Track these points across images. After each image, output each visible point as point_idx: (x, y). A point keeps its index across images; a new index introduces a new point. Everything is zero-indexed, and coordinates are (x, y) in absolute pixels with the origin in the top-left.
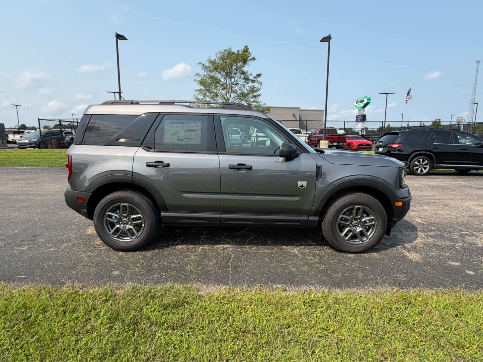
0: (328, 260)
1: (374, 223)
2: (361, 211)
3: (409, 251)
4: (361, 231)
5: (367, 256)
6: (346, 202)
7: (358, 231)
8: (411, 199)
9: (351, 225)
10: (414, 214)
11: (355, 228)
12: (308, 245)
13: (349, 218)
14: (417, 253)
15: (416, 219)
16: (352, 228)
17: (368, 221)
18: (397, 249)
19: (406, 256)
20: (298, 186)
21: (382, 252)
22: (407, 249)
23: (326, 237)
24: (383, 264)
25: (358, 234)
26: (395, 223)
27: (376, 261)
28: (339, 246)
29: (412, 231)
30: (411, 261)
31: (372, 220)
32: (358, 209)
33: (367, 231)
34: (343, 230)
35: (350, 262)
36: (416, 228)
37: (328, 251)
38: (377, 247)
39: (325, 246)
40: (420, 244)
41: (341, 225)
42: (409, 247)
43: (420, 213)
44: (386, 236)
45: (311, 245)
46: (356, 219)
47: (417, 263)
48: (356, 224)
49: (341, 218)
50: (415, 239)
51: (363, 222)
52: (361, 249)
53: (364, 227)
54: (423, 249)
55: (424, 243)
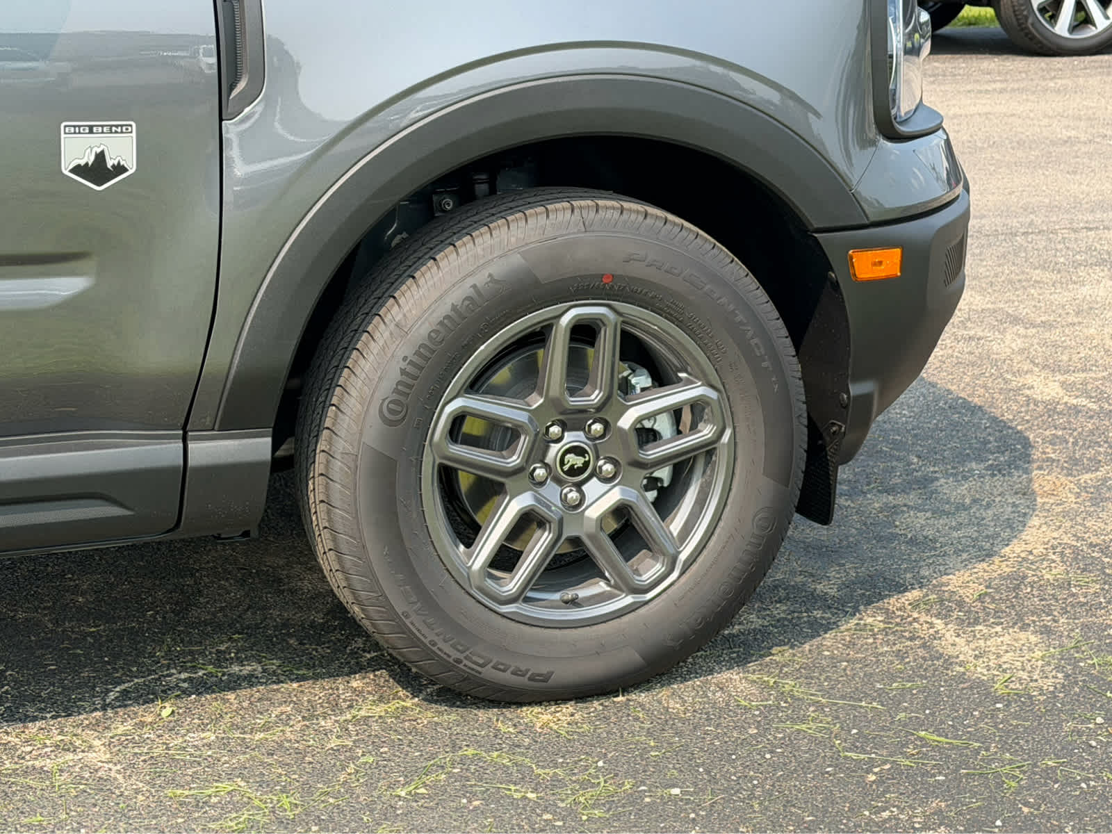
0: (370, 786)
1: (706, 432)
2: (607, 343)
3: (969, 620)
4: (621, 512)
5: (675, 706)
6: (481, 279)
7: (594, 512)
8: (966, 216)
9: (540, 472)
10: (1019, 344)
11: (573, 495)
12: (201, 687)
13: (521, 417)
14: (1024, 628)
15: (1029, 379)
16: (551, 492)
17: (664, 425)
18: (889, 614)
19: (949, 662)
20: (66, 172)
21: (788, 653)
22: (960, 604)
23: (345, 597)
24: (790, 742)
25: (592, 537)
26: (863, 413)
27: (741, 729)
28: (455, 655)
29: (996, 470)
30: (983, 689)
31: (697, 407)
32: (584, 333)
33: (666, 501)
34: (478, 518)
35: (545, 773)
36: (1027, 444)
37: (380, 710)
38: (750, 619)
39: (352, 672)
40: (1043, 558)
41: (465, 481)
42: (970, 594)
43: (1053, 336)
44: (804, 529)
45: (234, 684)
46: (572, 420)
47: (1022, 700)
48: (578, 461)
49: (458, 420)
50: (1014, 525)
51: (633, 440)
52: (629, 657)
53: (640, 476)
54: (1062, 595)
55: (1076, 551)
